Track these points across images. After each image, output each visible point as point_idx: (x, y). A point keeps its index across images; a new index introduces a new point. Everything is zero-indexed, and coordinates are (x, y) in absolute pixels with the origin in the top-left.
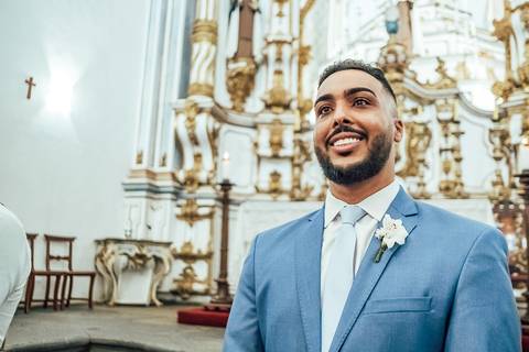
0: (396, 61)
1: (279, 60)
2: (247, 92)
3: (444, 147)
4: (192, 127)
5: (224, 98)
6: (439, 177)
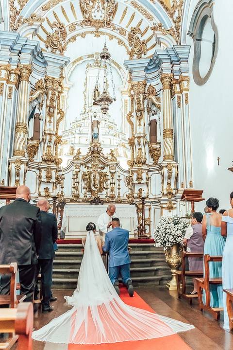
0: (98, 150)
1: (50, 142)
2: (35, 153)
3: (112, 182)
4: (19, 169)
5: (26, 155)
6: (110, 193)
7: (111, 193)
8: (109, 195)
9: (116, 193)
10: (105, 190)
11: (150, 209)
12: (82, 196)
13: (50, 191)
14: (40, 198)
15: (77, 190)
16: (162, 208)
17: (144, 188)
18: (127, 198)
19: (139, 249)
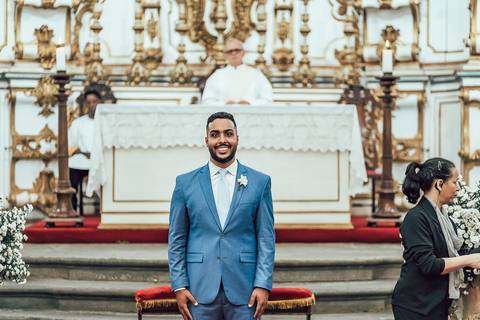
3: (281, 3)
6: (271, 45)
7: (279, 45)
8: (268, 56)
9: (295, 43)
10: (254, 33)
11: (421, 106)
12: (170, 56)
13: (59, 38)
14: (21, 67)
15: (153, 36)
16: (467, 102)
17: (403, 24)
18: (336, 63)
19: (361, 272)
